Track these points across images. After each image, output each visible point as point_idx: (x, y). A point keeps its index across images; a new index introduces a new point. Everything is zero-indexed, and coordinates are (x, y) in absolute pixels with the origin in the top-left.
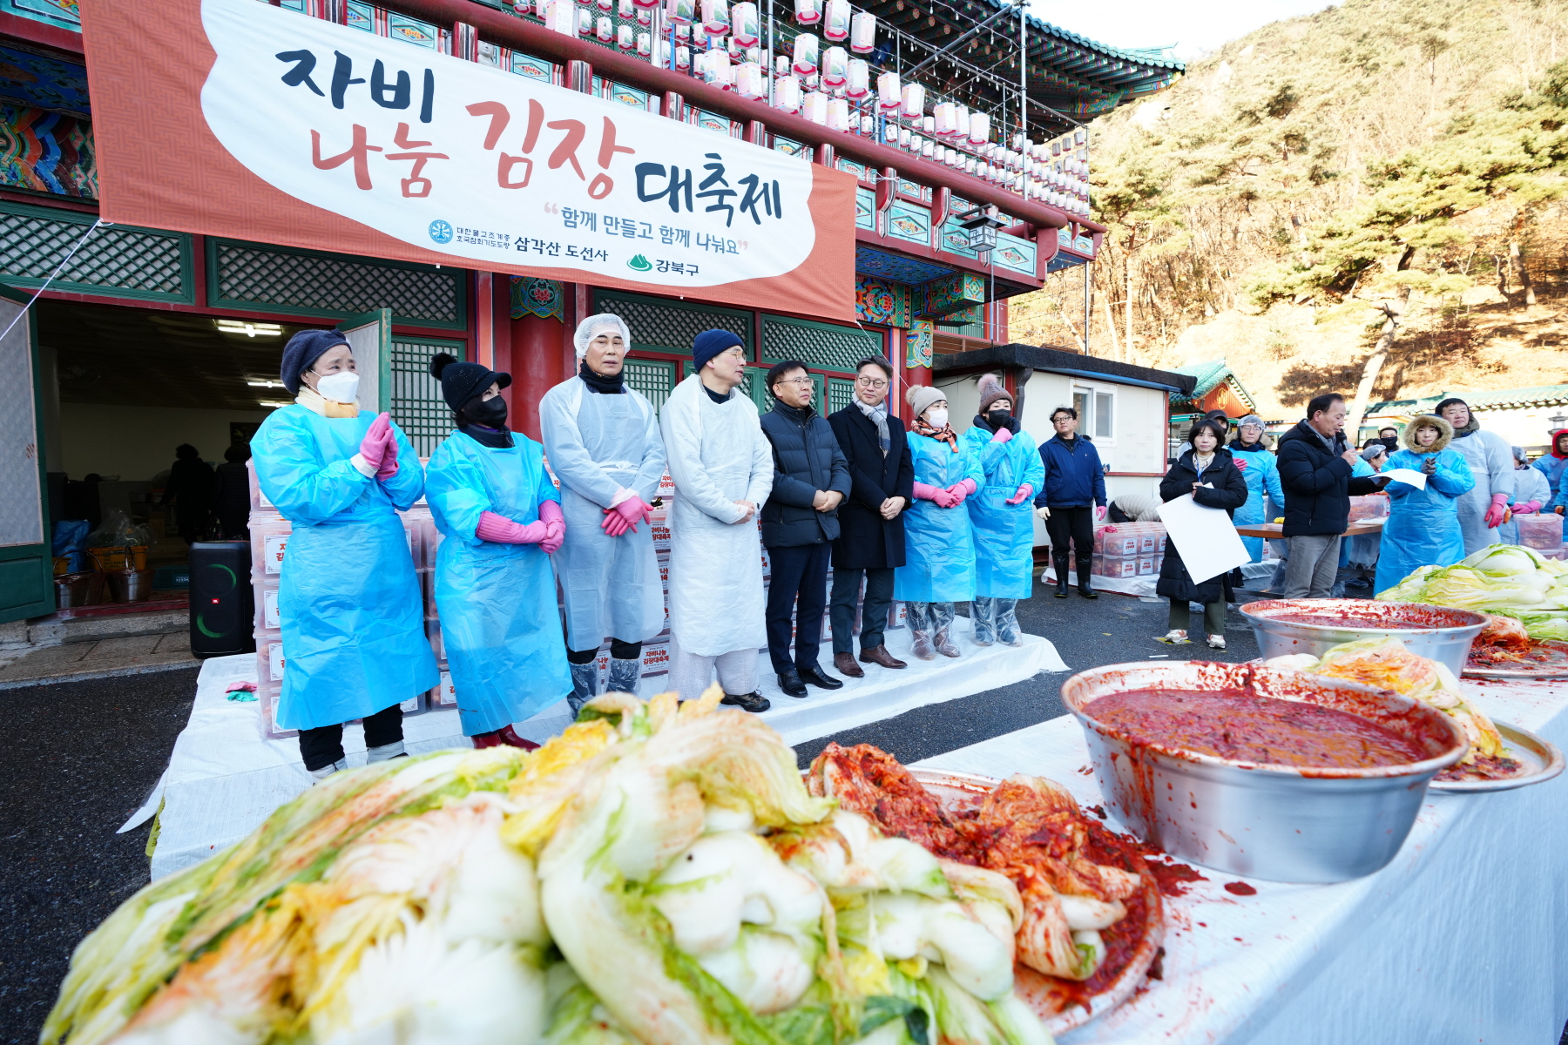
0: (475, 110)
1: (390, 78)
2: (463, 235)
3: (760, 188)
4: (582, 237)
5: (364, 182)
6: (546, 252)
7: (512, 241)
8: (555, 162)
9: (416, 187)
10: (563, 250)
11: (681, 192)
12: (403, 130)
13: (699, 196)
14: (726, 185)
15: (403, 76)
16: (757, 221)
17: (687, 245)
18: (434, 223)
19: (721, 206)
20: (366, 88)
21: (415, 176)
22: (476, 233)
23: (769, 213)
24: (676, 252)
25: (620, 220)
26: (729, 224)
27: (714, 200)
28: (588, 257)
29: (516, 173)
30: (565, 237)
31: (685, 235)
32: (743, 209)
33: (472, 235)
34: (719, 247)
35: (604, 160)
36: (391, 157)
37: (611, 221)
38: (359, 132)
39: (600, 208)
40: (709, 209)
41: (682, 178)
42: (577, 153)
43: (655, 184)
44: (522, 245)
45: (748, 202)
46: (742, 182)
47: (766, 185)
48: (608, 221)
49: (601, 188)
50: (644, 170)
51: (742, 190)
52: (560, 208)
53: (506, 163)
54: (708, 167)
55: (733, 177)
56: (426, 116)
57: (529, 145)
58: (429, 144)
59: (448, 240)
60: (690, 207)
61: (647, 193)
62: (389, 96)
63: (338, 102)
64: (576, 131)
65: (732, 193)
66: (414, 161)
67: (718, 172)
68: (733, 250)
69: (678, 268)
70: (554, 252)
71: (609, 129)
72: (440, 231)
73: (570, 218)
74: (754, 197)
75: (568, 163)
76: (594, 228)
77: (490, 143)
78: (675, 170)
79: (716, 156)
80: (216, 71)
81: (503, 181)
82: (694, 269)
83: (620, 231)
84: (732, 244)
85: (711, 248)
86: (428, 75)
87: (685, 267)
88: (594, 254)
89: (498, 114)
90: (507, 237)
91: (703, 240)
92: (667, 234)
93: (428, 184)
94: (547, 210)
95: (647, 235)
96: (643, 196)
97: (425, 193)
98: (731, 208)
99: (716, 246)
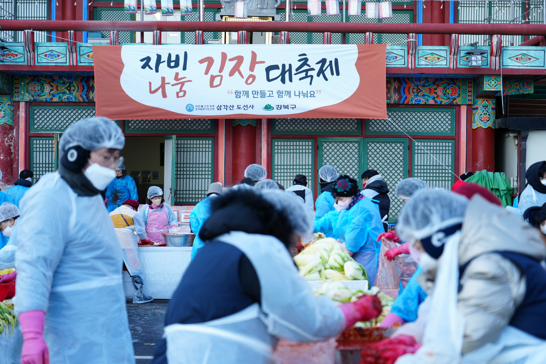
0: (201, 62)
1: (173, 58)
2: (197, 108)
3: (327, 63)
5: (164, 95)
6: (228, 109)
7: (215, 107)
8: (231, 74)
9: (181, 94)
10: (235, 107)
11: (287, 75)
12: (177, 74)
13: (295, 74)
14: (309, 66)
15: (177, 57)
16: (326, 79)
17: (290, 97)
18: (187, 105)
19: (307, 76)
20: (166, 63)
21: (181, 90)
22: (202, 106)
23: (332, 74)
24: (285, 100)
25: (259, 91)
26: (311, 84)
27: (303, 74)
28: (246, 108)
29: (217, 81)
30: (236, 102)
31: (289, 93)
32: (318, 75)
33: (201, 107)
34: (305, 95)
35: (252, 68)
36: (173, 85)
37: (255, 93)
38: (163, 79)
39: (250, 88)
40: (301, 79)
41: (287, 68)
42: (240, 68)
43: (274, 74)
44: (219, 108)
45: (321, 72)
46: (317, 63)
47: (331, 62)
48: (254, 93)
49: (251, 79)
50: (269, 69)
51: (317, 67)
52: (234, 91)
53: (213, 78)
54: (300, 61)
55: (312, 63)
56: (185, 68)
57: (221, 70)
58: (185, 78)
59: (192, 110)
60: (291, 80)
61: (271, 78)
62: (173, 64)
63: (157, 71)
64: (240, 59)
65: (313, 69)
66: (180, 85)
67: (305, 61)
68: (313, 95)
69: (286, 107)
70: (232, 108)
71: (254, 55)
72: (190, 108)
73: (238, 94)
74: (324, 69)
75: (237, 73)
76: (248, 97)
77: (206, 73)
78: (284, 66)
79: (304, 55)
80: (125, 70)
81: (212, 85)
82: (294, 106)
83: (259, 96)
84: (312, 93)
85: (302, 97)
86: (186, 54)
87: (290, 106)
88: (248, 107)
89: (210, 61)
90: (213, 106)
91: (297, 94)
92: (280, 94)
93: (185, 92)
94: (229, 93)
95: (271, 95)
96: (269, 80)
97: (184, 95)
98: (312, 77)
99: (304, 95)
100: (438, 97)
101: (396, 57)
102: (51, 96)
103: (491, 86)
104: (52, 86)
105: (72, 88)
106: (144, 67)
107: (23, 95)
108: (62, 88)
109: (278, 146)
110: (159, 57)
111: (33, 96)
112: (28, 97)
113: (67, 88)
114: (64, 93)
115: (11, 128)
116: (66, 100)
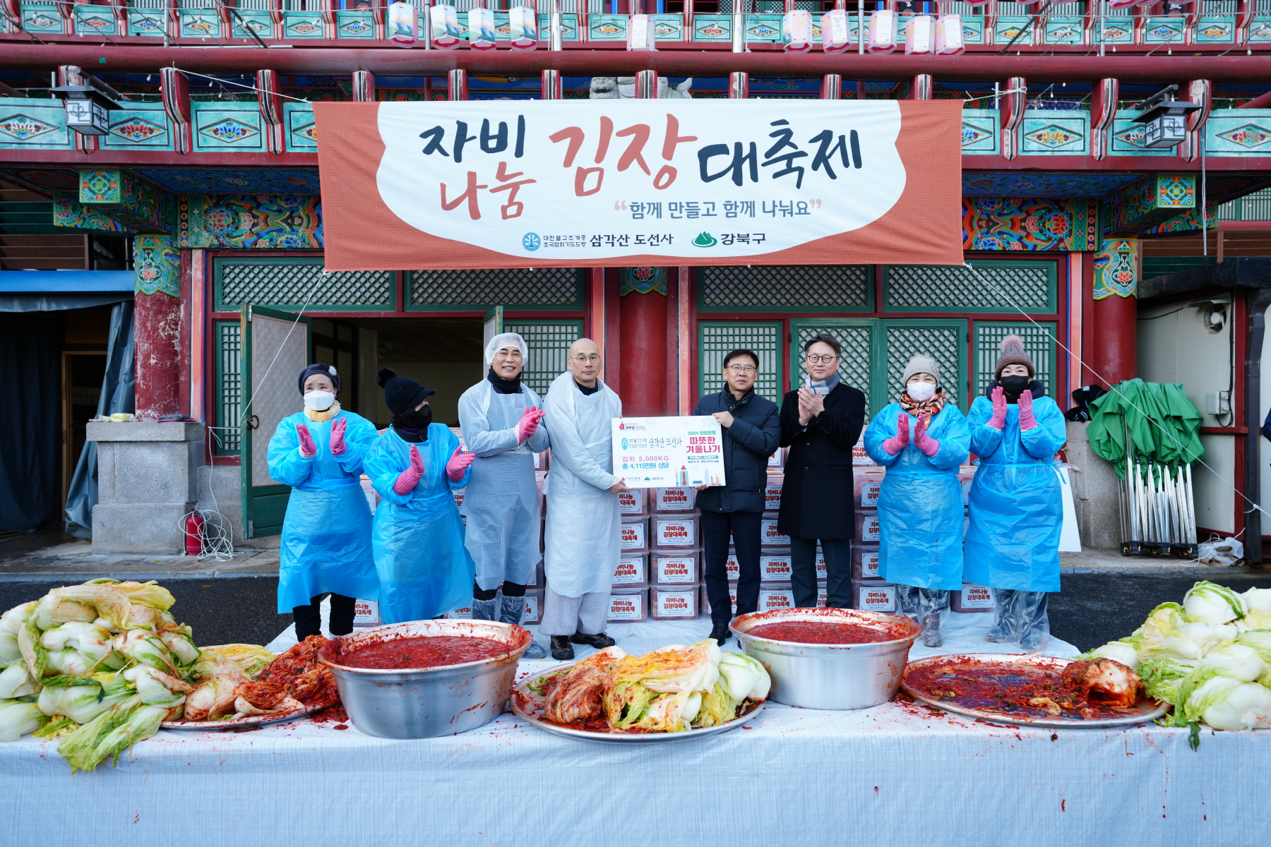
0: (556, 138)
1: (494, 130)
2: (548, 242)
3: (835, 141)
4: (649, 225)
5: (475, 214)
6: (616, 244)
7: (587, 240)
8: (623, 165)
9: (512, 210)
10: (632, 240)
11: (746, 167)
12: (502, 166)
13: (764, 165)
14: (795, 147)
15: (503, 127)
16: (832, 175)
17: (753, 215)
18: (526, 236)
19: (789, 169)
20: (477, 142)
21: (511, 202)
23: (846, 164)
24: (743, 224)
25: (684, 204)
26: (798, 186)
27: (782, 165)
29: (590, 182)
30: (633, 228)
31: (750, 206)
32: (815, 167)
33: (555, 241)
34: (787, 211)
35: (668, 153)
36: (493, 191)
37: (675, 207)
38: (472, 176)
39: (664, 197)
40: (776, 175)
41: (746, 151)
42: (642, 153)
43: (717, 163)
44: (596, 242)
45: (821, 159)
46: (814, 140)
47: (842, 138)
48: (673, 207)
49: (666, 177)
50: (705, 154)
51: (813, 149)
52: (628, 204)
53: (582, 174)
54: (773, 135)
55: (802, 139)
56: (519, 153)
57: (600, 157)
58: (521, 174)
59: (537, 247)
60: (754, 177)
61: (710, 174)
62: (492, 144)
63: (458, 158)
64: (641, 133)
65: (803, 154)
66: (510, 190)
67: (785, 136)
68: (803, 211)
69: (744, 239)
70: (624, 243)
71: (673, 123)
72: (531, 242)
73: (637, 210)
74: (827, 153)
75: (635, 162)
76: (659, 216)
77: (568, 163)
78: (738, 146)
79: (784, 122)
80: (386, 159)
81: (580, 191)
82: (761, 237)
83: (685, 213)
84: (802, 206)
85: (779, 214)
86: (521, 120)
87: (751, 237)
88: (660, 239)
89: (574, 136)
90: (584, 237)
91: (769, 207)
92: (731, 209)
93: (520, 206)
94: (617, 207)
95: (711, 212)
96: (706, 178)
97: (519, 214)
98: (801, 170)
99: (784, 211)
100: (1028, 235)
101: (976, 135)
102: (254, 238)
103: (1171, 199)
104: (255, 217)
105: (297, 221)
106: (428, 150)
107: (198, 235)
108: (277, 221)
109: (709, 336)
110: (462, 128)
111: (217, 238)
112: (206, 240)
113: (285, 221)
114: (280, 231)
115: (174, 302)
116: (285, 245)
